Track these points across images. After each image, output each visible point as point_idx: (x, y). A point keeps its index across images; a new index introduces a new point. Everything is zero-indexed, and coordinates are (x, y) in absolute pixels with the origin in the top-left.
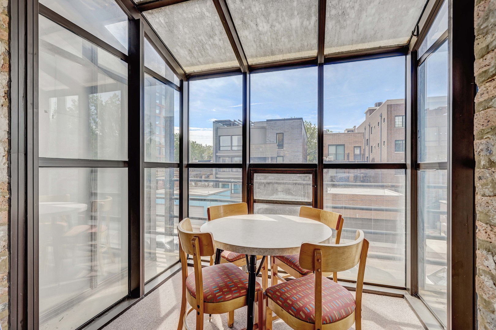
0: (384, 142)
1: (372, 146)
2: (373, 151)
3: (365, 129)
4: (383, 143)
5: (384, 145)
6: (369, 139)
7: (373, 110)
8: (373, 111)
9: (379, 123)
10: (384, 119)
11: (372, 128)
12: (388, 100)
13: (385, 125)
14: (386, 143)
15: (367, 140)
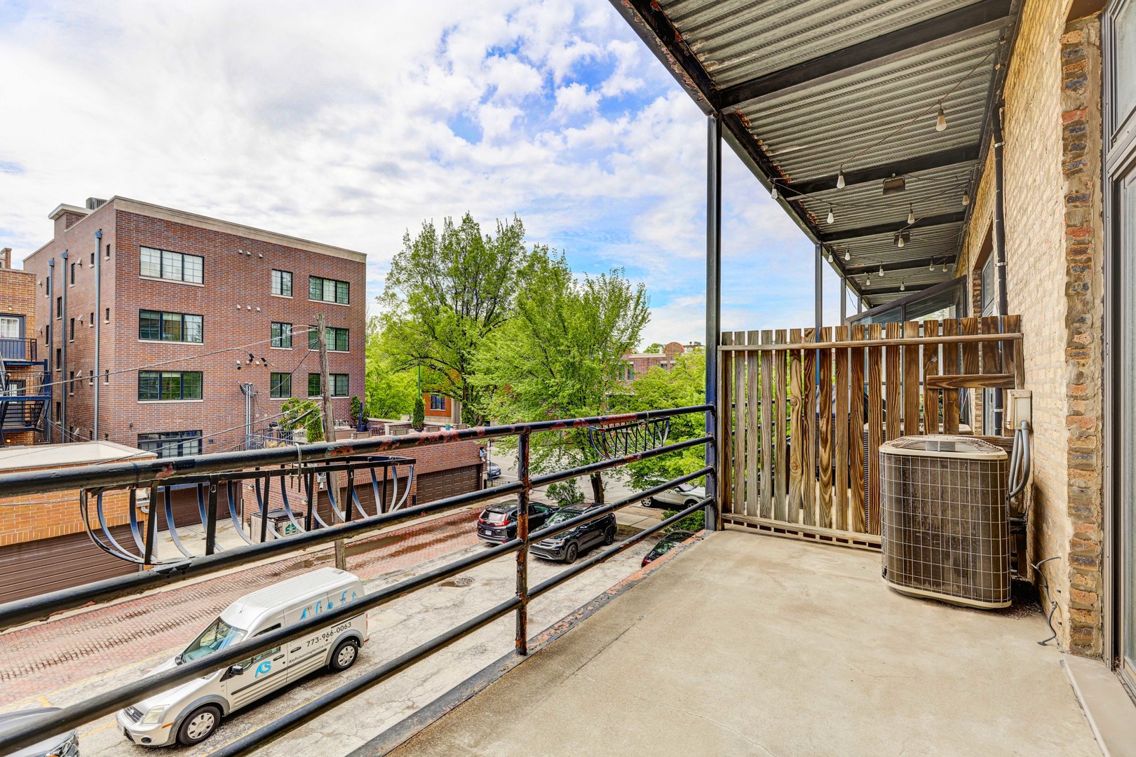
0: (108, 310)
1: (73, 320)
2: (75, 335)
3: (53, 266)
4: (103, 313)
5: (108, 319)
6: (65, 297)
7: (79, 216)
8: (78, 220)
9: (93, 255)
10: (108, 246)
11: (73, 265)
12: (116, 198)
13: (110, 263)
14: (112, 313)
15: (59, 299)
